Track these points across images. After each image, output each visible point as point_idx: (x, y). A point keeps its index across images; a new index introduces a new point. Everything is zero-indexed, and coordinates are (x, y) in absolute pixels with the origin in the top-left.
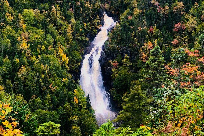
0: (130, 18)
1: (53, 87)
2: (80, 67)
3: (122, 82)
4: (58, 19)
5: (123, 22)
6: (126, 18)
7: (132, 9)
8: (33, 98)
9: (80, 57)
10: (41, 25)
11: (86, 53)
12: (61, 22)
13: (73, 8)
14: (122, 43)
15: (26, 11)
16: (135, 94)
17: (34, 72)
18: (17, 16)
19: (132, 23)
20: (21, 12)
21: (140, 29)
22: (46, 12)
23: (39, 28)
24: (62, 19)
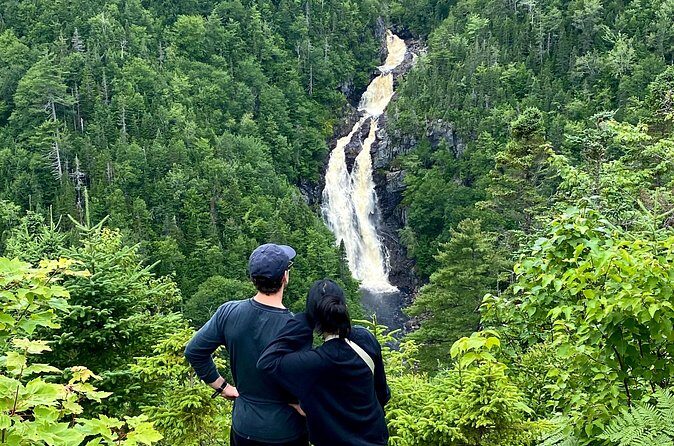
0: (456, 39)
1: (253, 222)
2: (323, 171)
3: (431, 210)
4: (267, 41)
5: (436, 51)
6: (445, 40)
7: (463, 17)
8: (201, 247)
9: (324, 144)
10: (223, 59)
11: (338, 135)
12: (276, 50)
13: (305, 14)
14: (431, 109)
15: (183, 19)
16: (465, 243)
17: (204, 181)
18: (160, 33)
19: (461, 55)
20: (171, 22)
21: (481, 69)
22: (237, 24)
23: (218, 66)
24: (276, 42)
